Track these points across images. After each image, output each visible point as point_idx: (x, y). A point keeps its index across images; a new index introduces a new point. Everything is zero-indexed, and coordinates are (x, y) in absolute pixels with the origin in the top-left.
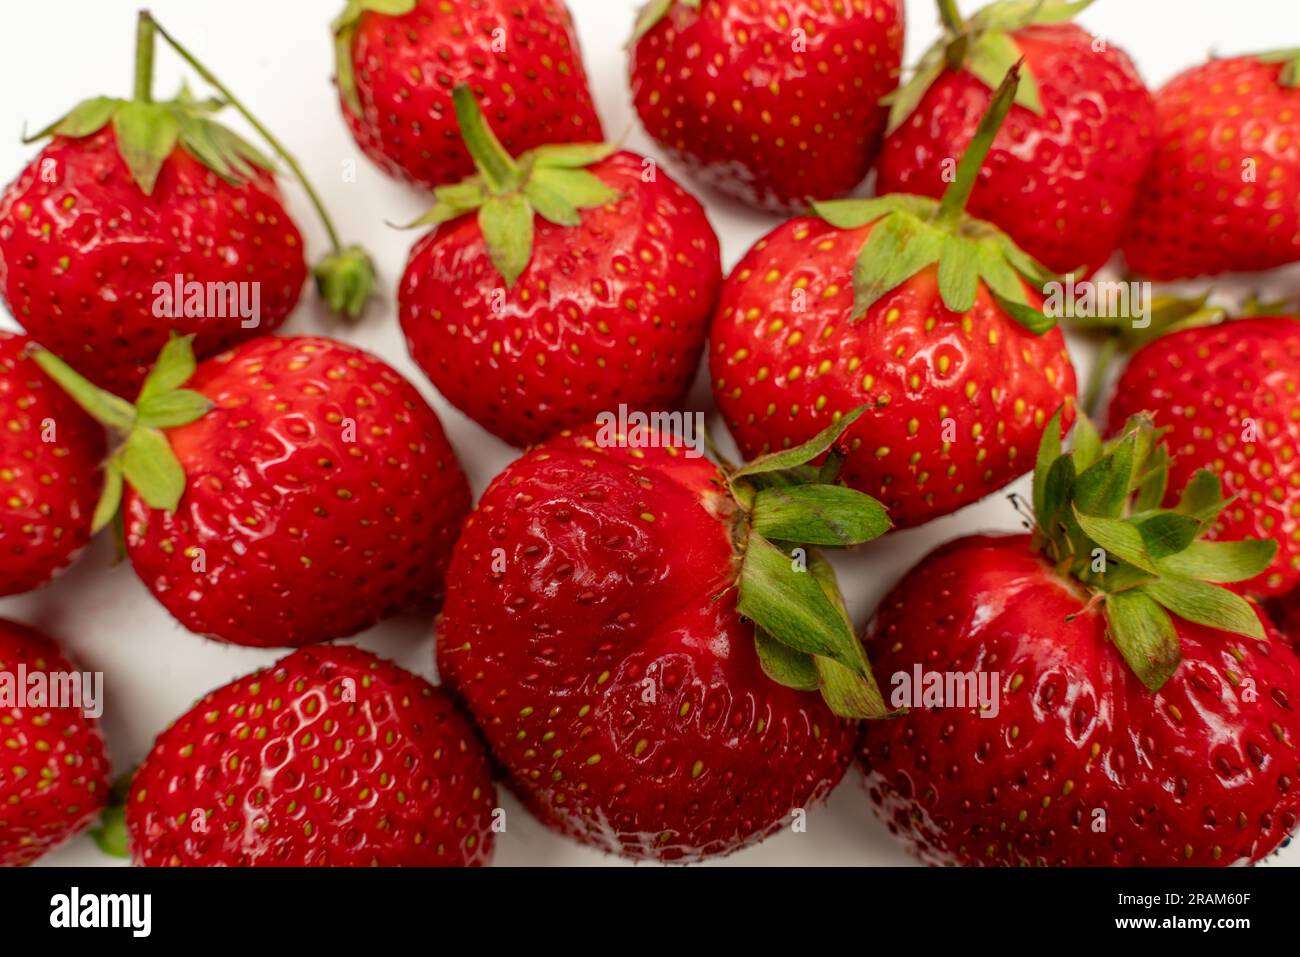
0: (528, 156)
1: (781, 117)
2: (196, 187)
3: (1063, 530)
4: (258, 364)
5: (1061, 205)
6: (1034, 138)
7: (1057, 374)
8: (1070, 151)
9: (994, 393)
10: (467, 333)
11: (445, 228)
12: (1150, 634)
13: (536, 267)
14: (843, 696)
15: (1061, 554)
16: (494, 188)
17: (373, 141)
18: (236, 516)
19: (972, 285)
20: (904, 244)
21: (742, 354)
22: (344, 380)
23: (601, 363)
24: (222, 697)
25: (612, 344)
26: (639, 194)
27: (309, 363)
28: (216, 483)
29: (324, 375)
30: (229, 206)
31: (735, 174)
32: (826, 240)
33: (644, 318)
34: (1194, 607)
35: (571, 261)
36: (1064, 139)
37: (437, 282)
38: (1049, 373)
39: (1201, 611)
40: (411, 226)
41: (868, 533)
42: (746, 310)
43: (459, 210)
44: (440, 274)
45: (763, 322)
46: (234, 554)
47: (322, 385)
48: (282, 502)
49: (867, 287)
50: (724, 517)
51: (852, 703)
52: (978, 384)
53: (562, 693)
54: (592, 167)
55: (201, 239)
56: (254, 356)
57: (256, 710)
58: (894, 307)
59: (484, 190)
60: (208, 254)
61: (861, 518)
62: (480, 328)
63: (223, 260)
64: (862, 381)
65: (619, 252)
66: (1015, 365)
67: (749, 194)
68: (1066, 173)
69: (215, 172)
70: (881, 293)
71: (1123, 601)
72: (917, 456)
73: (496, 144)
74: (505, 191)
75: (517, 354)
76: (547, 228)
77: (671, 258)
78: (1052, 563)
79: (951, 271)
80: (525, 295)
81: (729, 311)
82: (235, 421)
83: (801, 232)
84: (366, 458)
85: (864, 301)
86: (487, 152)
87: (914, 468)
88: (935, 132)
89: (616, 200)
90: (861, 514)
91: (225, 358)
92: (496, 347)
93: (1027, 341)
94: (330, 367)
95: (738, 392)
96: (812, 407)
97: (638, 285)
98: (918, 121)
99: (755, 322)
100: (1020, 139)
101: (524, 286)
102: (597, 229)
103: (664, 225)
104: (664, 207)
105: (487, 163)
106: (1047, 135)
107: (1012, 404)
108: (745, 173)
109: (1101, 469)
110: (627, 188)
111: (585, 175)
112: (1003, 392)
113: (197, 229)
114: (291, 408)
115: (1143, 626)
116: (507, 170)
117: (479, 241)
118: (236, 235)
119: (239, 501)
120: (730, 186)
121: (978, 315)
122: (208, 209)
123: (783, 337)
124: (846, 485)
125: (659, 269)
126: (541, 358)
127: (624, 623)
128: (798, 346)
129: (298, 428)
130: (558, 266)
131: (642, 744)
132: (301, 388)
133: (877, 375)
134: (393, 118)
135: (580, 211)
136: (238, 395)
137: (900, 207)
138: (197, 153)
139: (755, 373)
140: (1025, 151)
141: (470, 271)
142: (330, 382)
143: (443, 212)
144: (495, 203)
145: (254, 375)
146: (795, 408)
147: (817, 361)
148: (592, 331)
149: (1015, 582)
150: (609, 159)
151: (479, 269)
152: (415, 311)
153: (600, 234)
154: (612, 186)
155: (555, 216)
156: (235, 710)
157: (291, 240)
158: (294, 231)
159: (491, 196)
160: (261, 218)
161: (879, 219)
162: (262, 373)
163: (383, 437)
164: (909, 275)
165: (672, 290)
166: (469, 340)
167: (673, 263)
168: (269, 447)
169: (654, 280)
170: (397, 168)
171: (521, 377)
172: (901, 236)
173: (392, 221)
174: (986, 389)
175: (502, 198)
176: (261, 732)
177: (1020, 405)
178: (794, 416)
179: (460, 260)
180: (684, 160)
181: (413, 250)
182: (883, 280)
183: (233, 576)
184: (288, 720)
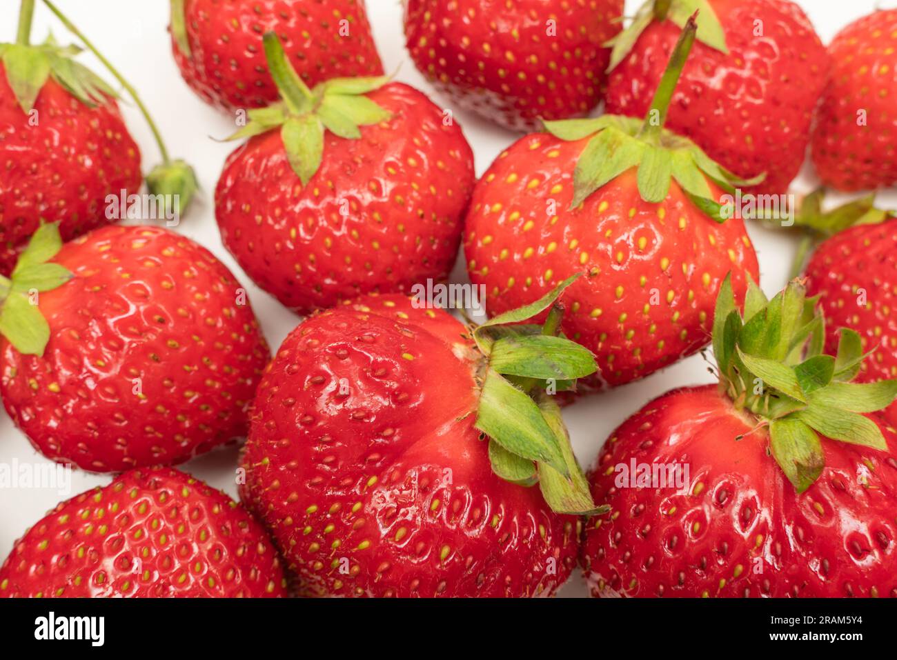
0: (320, 87)
1: (520, 56)
2: (62, 109)
3: (737, 372)
4: (107, 244)
5: (746, 125)
6: (722, 72)
7: (737, 254)
8: (751, 83)
9: (684, 267)
10: (270, 221)
11: (255, 141)
12: (801, 449)
13: (324, 171)
14: (562, 499)
15: (737, 392)
16: (293, 110)
17: (198, 75)
18: (89, 359)
19: (665, 182)
20: (613, 151)
21: (488, 239)
22: (174, 257)
23: (376, 245)
24: (71, 505)
25: (384, 231)
26: (406, 113)
27: (146, 243)
28: (75, 334)
29: (159, 252)
30: (88, 124)
31: (488, 102)
32: (554, 150)
33: (410, 209)
34: (835, 428)
35: (352, 165)
36: (746, 73)
37: (247, 183)
38: (731, 253)
39: (840, 431)
40: (228, 140)
41: (578, 371)
42: (492, 204)
43: (266, 127)
44: (250, 176)
45: (504, 213)
46: (87, 390)
47: (157, 260)
48: (126, 347)
49: (583, 185)
50: (470, 362)
51: (568, 504)
52: (670, 259)
53: (340, 493)
54: (370, 95)
55: (66, 149)
56: (106, 239)
57: (99, 513)
58: (604, 200)
59: (286, 112)
60: (70, 160)
61: (573, 360)
62: (282, 217)
63: (83, 164)
64: (579, 256)
65: (391, 159)
66: (702, 246)
67: (501, 119)
68: (749, 99)
69: (78, 99)
70: (594, 189)
71: (781, 425)
72: (624, 316)
73: (296, 77)
74: (302, 112)
75: (308, 237)
76: (334, 140)
77: (432, 164)
78: (732, 400)
79: (648, 172)
80: (316, 192)
81: (478, 206)
82: (91, 287)
83: (535, 145)
84: (191, 316)
85: (581, 195)
86: (289, 83)
87: (621, 326)
88: (646, 68)
89: (389, 119)
90: (574, 357)
91: (82, 240)
92: (293, 233)
93: (711, 227)
94: (164, 247)
95: (485, 270)
96: (541, 278)
97: (405, 184)
98: (633, 60)
99: (499, 214)
100: (711, 73)
101: (316, 186)
102: (374, 141)
103: (426, 138)
104: (426, 124)
105: (288, 90)
106: (731, 70)
107: (701, 276)
108: (497, 101)
109: (759, 320)
110: (397, 110)
111: (365, 100)
112: (692, 266)
113: (64, 142)
114: (133, 277)
115: (796, 443)
116: (304, 97)
117: (281, 151)
118: (92, 146)
119: (92, 347)
120: (485, 111)
121: (670, 206)
122: (72, 126)
123: (520, 225)
124: (565, 336)
125: (422, 172)
126: (328, 241)
127: (389, 437)
128: (531, 231)
129: (140, 292)
130: (343, 170)
131: (401, 532)
132: (142, 263)
133: (591, 251)
134: (215, 56)
135: (360, 127)
136: (93, 267)
137: (612, 124)
138: (65, 84)
139: (498, 253)
140: (715, 83)
141: (274, 174)
142: (164, 258)
143: (253, 129)
144: (294, 122)
145: (105, 252)
146: (529, 280)
147: (546, 243)
148: (368, 219)
149: (701, 414)
150: (384, 88)
151: (281, 172)
152: (229, 205)
153: (376, 145)
154: (387, 109)
155: (339, 131)
156: (82, 513)
157: (131, 152)
158: (134, 146)
159: (291, 116)
160: (109, 134)
161: (595, 133)
162: (110, 251)
163: (204, 301)
164: (615, 175)
165: (433, 189)
166: (271, 227)
167: (434, 168)
168: (116, 306)
169: (418, 181)
170: (216, 97)
171: (312, 257)
172: (611, 147)
173: (213, 136)
174: (677, 264)
175: (301, 118)
176: (102, 529)
177: (707, 277)
178: (527, 286)
179: (266, 165)
180: (447, 90)
181: (228, 159)
182: (596, 180)
183: (85, 407)
184: (124, 519)
